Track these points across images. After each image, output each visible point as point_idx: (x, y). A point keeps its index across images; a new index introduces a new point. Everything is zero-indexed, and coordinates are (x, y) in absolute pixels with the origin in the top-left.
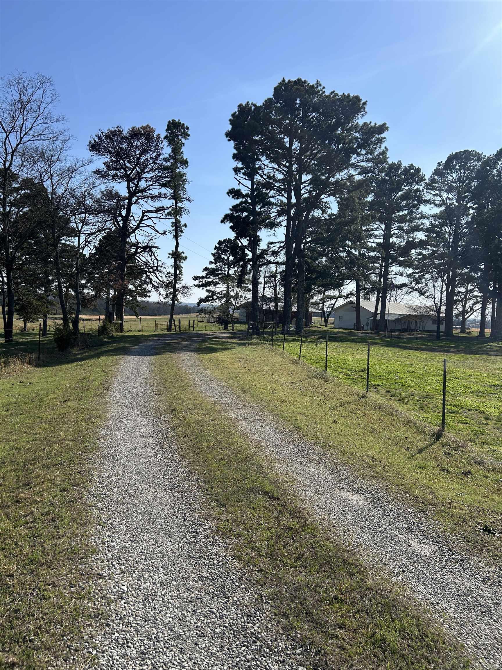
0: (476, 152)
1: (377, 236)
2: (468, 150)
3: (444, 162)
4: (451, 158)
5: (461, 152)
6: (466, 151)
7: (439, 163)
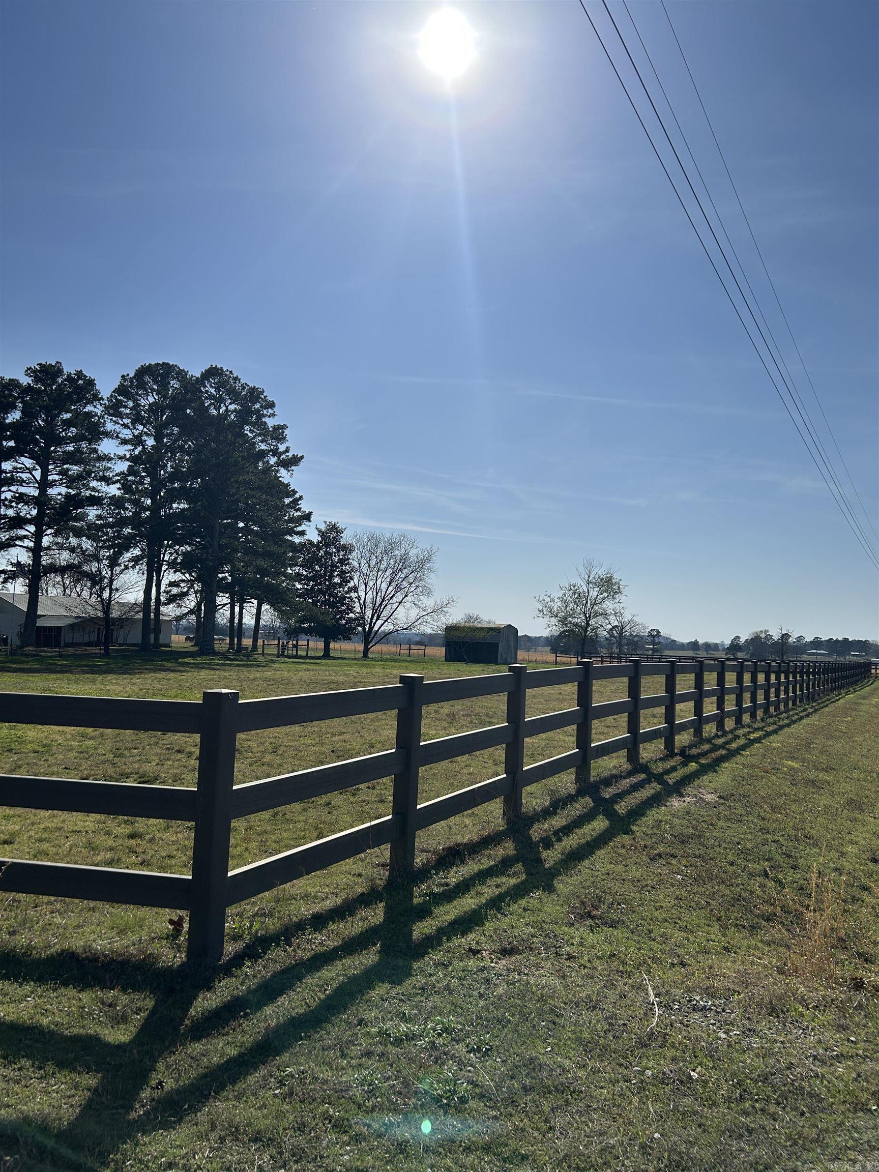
0: (179, 368)
1: (24, 482)
2: (168, 364)
3: (132, 375)
4: (143, 371)
5: (157, 365)
6: (165, 365)
7: (123, 376)
